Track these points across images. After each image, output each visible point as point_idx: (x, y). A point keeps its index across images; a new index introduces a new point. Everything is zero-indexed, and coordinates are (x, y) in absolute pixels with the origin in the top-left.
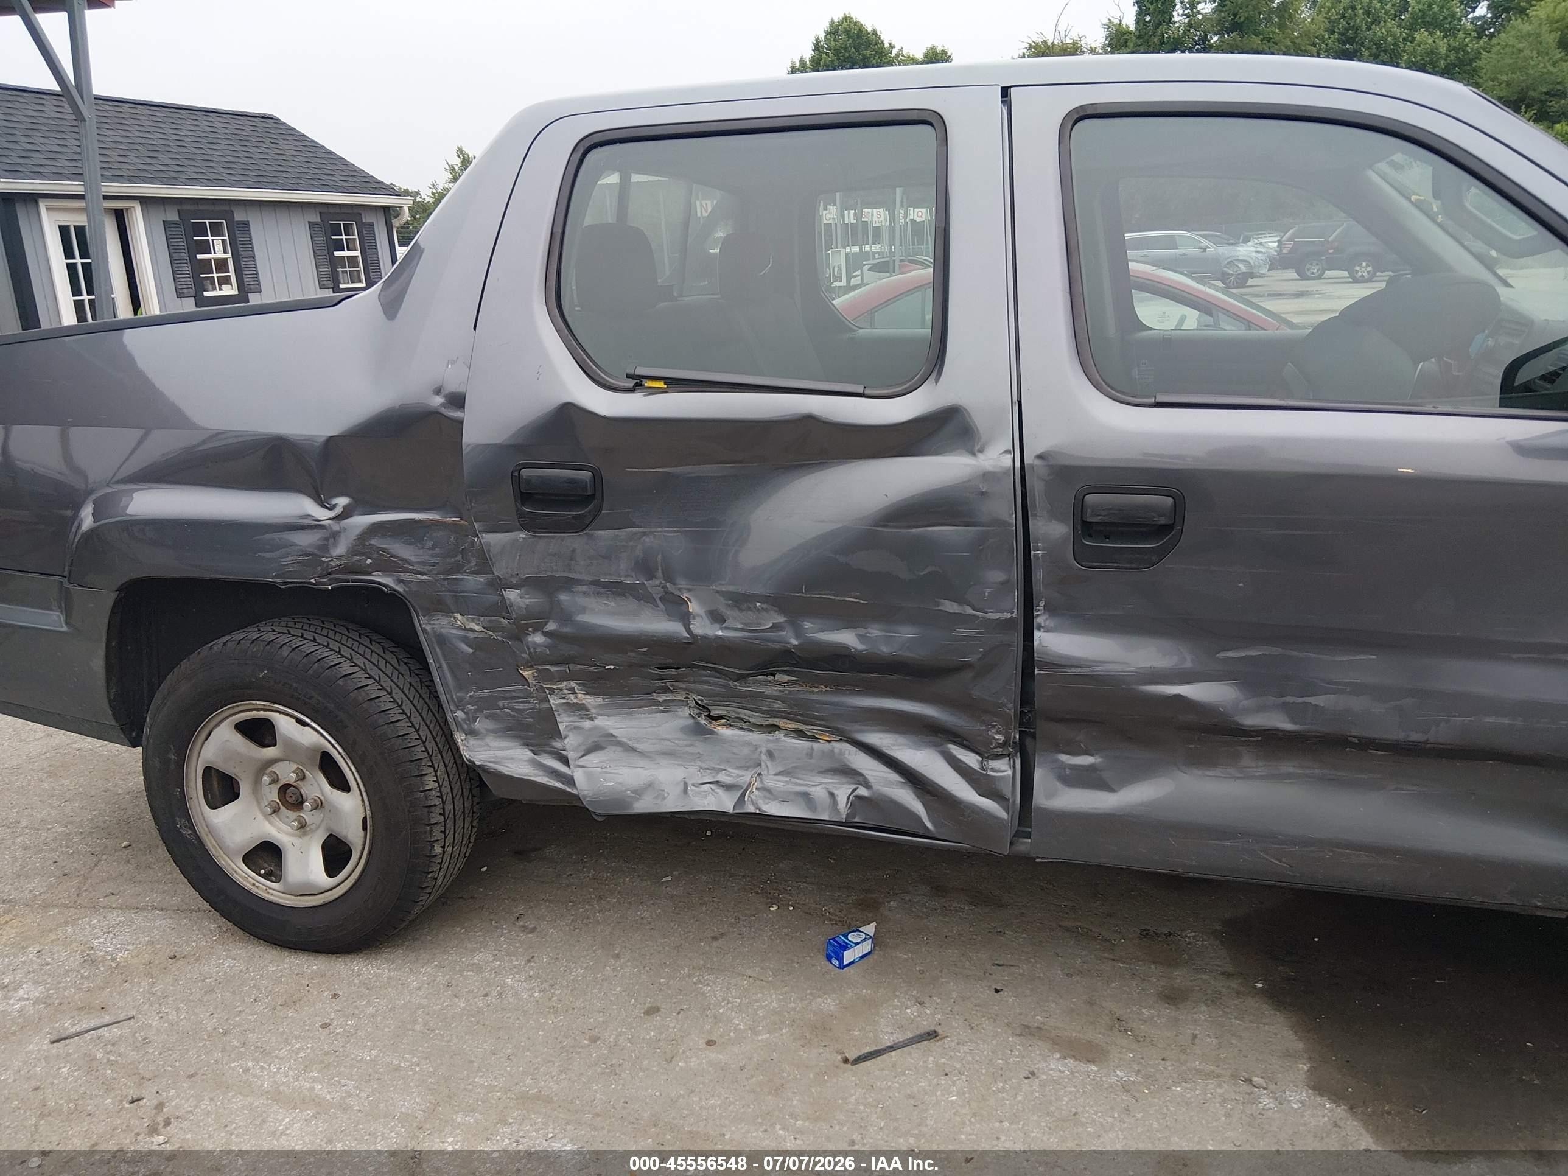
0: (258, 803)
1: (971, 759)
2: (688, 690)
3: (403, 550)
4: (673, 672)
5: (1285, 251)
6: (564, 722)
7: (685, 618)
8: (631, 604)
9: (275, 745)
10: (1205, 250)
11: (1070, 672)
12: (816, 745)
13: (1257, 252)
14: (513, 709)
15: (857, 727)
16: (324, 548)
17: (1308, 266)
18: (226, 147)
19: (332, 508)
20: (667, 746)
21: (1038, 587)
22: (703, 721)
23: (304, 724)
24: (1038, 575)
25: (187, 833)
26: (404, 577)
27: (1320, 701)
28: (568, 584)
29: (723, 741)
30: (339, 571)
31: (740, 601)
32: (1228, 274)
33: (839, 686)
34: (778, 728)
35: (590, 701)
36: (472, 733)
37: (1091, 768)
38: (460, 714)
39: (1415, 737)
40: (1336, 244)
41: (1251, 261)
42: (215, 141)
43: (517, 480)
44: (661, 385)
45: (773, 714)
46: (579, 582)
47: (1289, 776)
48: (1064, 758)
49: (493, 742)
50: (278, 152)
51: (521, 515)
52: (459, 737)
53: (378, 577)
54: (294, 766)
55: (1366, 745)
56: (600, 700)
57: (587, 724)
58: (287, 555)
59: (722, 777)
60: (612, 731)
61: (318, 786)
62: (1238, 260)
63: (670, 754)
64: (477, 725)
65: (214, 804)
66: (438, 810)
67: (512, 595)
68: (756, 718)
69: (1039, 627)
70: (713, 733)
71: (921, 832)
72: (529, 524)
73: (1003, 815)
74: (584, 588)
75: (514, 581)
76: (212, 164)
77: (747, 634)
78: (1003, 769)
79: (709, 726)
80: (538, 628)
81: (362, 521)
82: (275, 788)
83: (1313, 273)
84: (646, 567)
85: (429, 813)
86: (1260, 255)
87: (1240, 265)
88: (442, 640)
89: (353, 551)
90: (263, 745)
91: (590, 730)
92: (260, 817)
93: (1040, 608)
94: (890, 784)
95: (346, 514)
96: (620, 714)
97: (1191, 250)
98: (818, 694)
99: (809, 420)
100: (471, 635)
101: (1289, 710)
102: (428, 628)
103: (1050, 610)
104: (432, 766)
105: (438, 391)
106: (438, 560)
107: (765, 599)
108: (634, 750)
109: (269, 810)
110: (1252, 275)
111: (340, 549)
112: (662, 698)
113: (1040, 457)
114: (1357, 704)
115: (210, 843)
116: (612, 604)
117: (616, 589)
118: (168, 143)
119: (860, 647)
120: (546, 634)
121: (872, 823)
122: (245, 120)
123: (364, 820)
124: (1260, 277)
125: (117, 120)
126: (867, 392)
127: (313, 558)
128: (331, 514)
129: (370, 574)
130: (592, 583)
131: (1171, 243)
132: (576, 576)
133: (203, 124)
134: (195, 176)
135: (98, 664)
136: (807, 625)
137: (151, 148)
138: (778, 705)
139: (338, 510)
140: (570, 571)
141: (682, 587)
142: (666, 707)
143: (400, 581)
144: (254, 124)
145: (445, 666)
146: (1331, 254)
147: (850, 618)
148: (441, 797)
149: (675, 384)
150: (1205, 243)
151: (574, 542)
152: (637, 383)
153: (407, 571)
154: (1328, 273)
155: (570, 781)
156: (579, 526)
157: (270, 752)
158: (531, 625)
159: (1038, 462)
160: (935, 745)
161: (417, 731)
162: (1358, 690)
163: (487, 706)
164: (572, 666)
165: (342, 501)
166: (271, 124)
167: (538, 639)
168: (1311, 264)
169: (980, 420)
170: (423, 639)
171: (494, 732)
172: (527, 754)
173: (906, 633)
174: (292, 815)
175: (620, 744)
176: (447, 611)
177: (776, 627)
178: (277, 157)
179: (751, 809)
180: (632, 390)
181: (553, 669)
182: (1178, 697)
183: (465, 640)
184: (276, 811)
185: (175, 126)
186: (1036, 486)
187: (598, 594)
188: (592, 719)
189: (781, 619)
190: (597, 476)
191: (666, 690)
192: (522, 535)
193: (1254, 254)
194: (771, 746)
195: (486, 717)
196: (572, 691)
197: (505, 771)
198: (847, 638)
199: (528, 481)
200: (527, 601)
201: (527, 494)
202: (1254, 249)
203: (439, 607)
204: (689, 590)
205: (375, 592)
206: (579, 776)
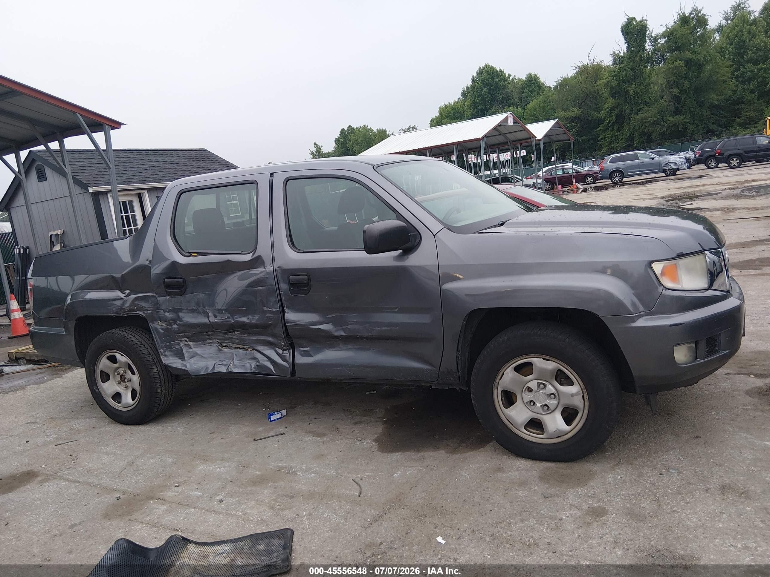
0: (115, 380)
1: (280, 351)
2: (215, 338)
3: (143, 304)
4: (210, 333)
5: (697, 156)
6: (185, 350)
7: (208, 317)
8: (195, 314)
9: (117, 363)
10: (653, 159)
11: (294, 324)
12: (248, 352)
13: (680, 158)
14: (175, 348)
15: (255, 345)
16: (123, 304)
17: (710, 162)
18: (183, 165)
19: (125, 294)
20: (211, 355)
21: (284, 302)
22: (220, 347)
23: (123, 355)
24: (283, 298)
25: (97, 390)
26: (145, 312)
27: (349, 327)
28: (181, 310)
29: (225, 353)
30: (127, 311)
31: (220, 311)
32: (666, 170)
33: (250, 334)
34: (239, 348)
35: (191, 344)
36: (165, 356)
37: (307, 351)
38: (162, 351)
39: (370, 334)
40: (719, 151)
41: (677, 162)
42: (179, 162)
43: (164, 282)
44: (196, 254)
45: (237, 344)
46: (183, 309)
47: (350, 349)
48: (301, 349)
49: (171, 358)
50: (205, 164)
51: (167, 292)
52: (162, 357)
53: (139, 312)
54: (123, 369)
55: (362, 338)
56: (194, 343)
57: (191, 350)
58: (114, 307)
59: (224, 363)
60: (197, 352)
61: (129, 374)
62: (671, 162)
63: (212, 357)
64: (167, 353)
65: (103, 382)
66: (158, 379)
67: (167, 314)
68: (234, 345)
69: (286, 312)
70: (222, 350)
71: (272, 374)
72: (169, 294)
73: (288, 366)
74: (185, 311)
75: (167, 310)
76: (176, 172)
77: (222, 320)
78: (288, 354)
79: (222, 349)
80: (175, 323)
81: (133, 297)
82: (119, 376)
83: (712, 165)
84: (198, 304)
85: (155, 379)
86: (682, 159)
87: (671, 165)
88: (156, 329)
89: (131, 305)
90: (114, 363)
91: (191, 352)
92: (116, 385)
93: (285, 307)
94: (265, 361)
95: (128, 295)
96: (198, 347)
97: (647, 160)
98: (245, 337)
99: (228, 261)
100: (163, 327)
101: (344, 330)
102: (152, 326)
103: (288, 308)
104: (156, 366)
105: (147, 260)
106: (153, 306)
107: (225, 310)
108: (202, 357)
109: (117, 383)
110: (678, 169)
111: (127, 305)
112: (210, 341)
113: (278, 267)
114: (357, 327)
115: (103, 393)
116: (192, 315)
117: (193, 311)
118: (160, 165)
119: (248, 321)
120: (177, 325)
121: (261, 372)
122: (193, 153)
123: (139, 383)
124: (683, 170)
125: (140, 158)
126: (242, 253)
127: (121, 308)
128: (124, 295)
129: (136, 311)
130: (186, 309)
131: (636, 158)
132: (183, 308)
133: (175, 156)
134: (169, 178)
135: (73, 343)
136: (235, 316)
137: (152, 168)
138: (237, 341)
139: (126, 294)
140: (181, 306)
141: (207, 309)
142: (211, 344)
143: (144, 313)
144: (196, 153)
145: (157, 337)
146: (717, 156)
147: (245, 314)
148: (159, 375)
149: (199, 254)
150: (653, 155)
151: (181, 298)
152: (190, 255)
153: (146, 310)
154: (720, 165)
155: (186, 366)
156: (182, 294)
157: (116, 365)
158: (173, 322)
159: (278, 269)
160: (273, 348)
161: (152, 356)
162: (357, 323)
163: (169, 348)
164: (185, 334)
165: (127, 292)
166: (204, 153)
167: (175, 326)
168: (711, 161)
169: (264, 258)
170: (151, 329)
171: (170, 355)
172: (180, 361)
173: (257, 317)
174: (124, 384)
175: (199, 355)
176: (157, 321)
177: (228, 318)
178: (204, 166)
179: (230, 371)
180: (190, 256)
181: (180, 335)
182: (319, 328)
183: (162, 329)
184: (119, 383)
185: (163, 158)
186: (279, 275)
187: (188, 312)
188: (192, 349)
189: (229, 316)
190: (184, 280)
191: (210, 339)
192: (168, 297)
193: (678, 159)
194: (237, 353)
195: (169, 351)
196: (186, 341)
197: (173, 366)
198: (245, 319)
199: (167, 282)
200: (171, 316)
201: (168, 286)
202: (678, 157)
203: (154, 320)
204: (209, 309)
205: (138, 316)
206: (188, 365)
